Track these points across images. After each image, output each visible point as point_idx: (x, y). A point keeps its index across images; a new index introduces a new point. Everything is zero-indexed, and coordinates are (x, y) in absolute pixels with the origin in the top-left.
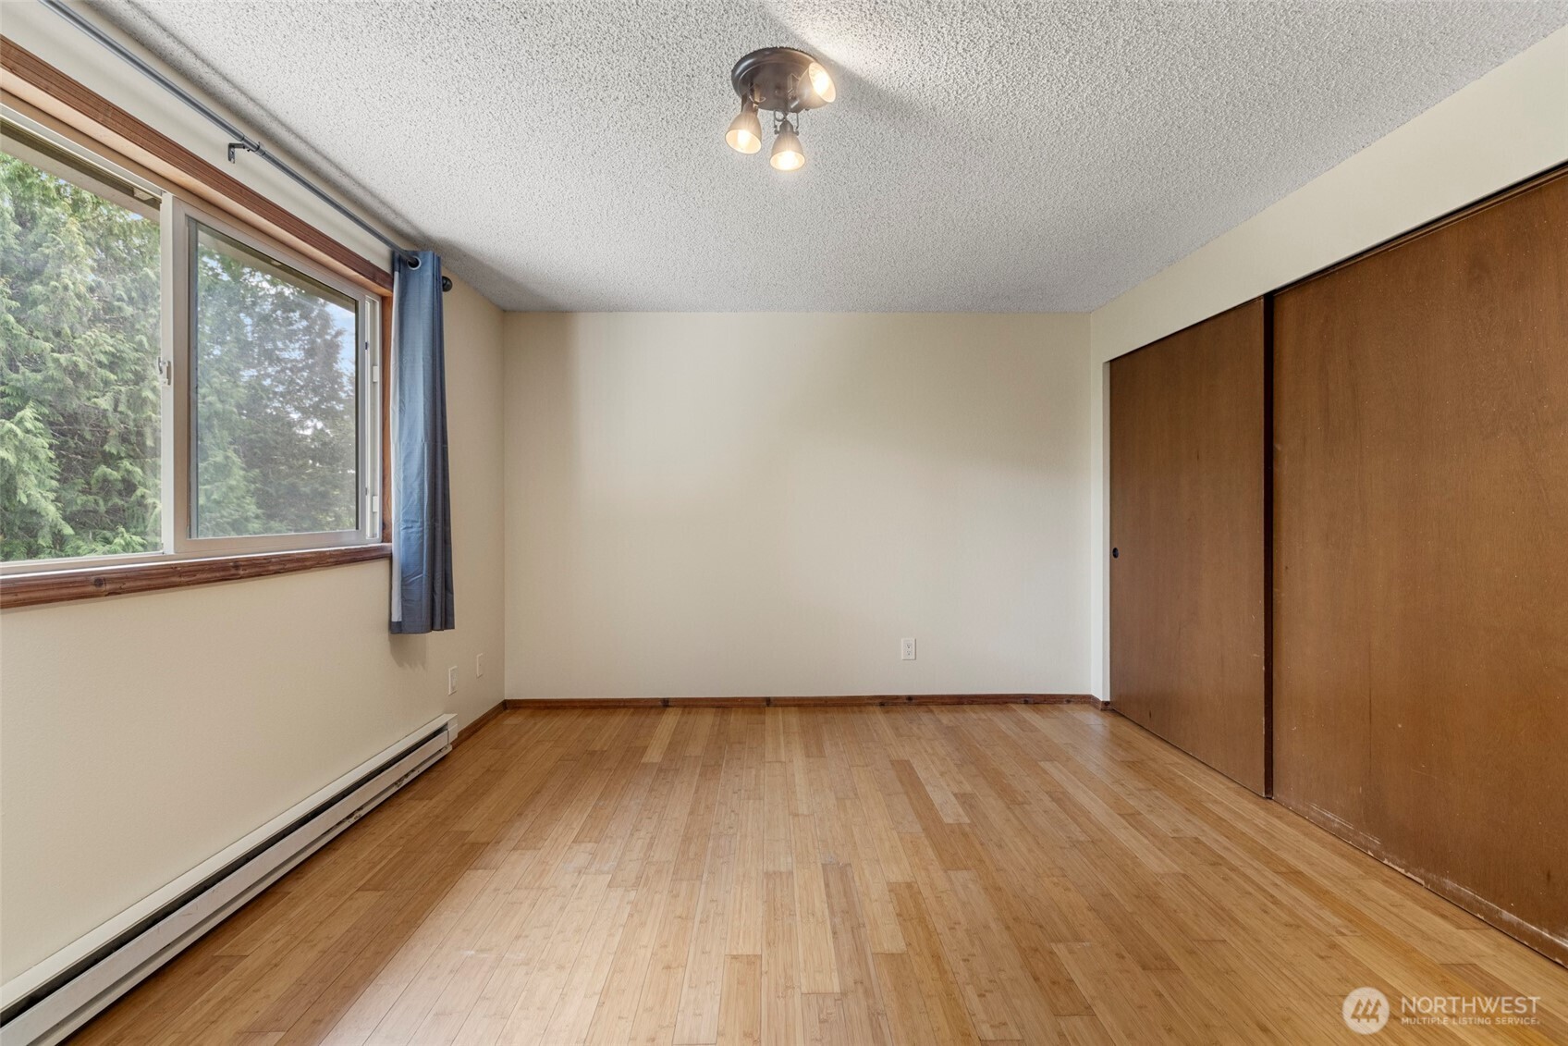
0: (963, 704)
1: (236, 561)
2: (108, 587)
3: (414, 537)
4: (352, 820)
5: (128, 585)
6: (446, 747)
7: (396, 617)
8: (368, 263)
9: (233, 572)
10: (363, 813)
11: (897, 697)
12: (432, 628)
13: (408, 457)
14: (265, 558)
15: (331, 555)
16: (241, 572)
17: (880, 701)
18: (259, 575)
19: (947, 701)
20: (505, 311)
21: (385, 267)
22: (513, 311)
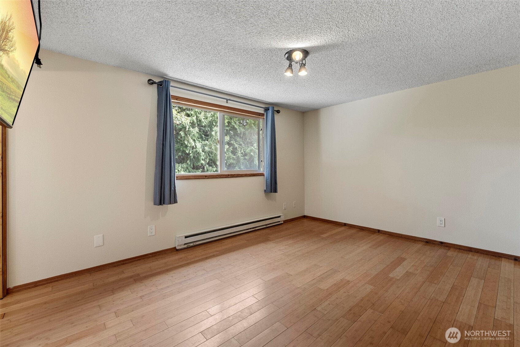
0: (471, 251)
1: (228, 174)
2: (207, 177)
3: (268, 171)
4: (253, 229)
5: (210, 177)
6: (281, 221)
7: (265, 189)
8: (258, 113)
9: (228, 176)
10: (257, 229)
11: (435, 241)
12: (271, 192)
13: (267, 153)
14: (234, 174)
15: (249, 174)
16: (229, 176)
17: (426, 241)
18: (232, 177)
19: (463, 248)
20: (304, 112)
21: (263, 112)
22: (306, 112)
